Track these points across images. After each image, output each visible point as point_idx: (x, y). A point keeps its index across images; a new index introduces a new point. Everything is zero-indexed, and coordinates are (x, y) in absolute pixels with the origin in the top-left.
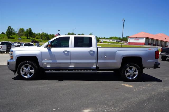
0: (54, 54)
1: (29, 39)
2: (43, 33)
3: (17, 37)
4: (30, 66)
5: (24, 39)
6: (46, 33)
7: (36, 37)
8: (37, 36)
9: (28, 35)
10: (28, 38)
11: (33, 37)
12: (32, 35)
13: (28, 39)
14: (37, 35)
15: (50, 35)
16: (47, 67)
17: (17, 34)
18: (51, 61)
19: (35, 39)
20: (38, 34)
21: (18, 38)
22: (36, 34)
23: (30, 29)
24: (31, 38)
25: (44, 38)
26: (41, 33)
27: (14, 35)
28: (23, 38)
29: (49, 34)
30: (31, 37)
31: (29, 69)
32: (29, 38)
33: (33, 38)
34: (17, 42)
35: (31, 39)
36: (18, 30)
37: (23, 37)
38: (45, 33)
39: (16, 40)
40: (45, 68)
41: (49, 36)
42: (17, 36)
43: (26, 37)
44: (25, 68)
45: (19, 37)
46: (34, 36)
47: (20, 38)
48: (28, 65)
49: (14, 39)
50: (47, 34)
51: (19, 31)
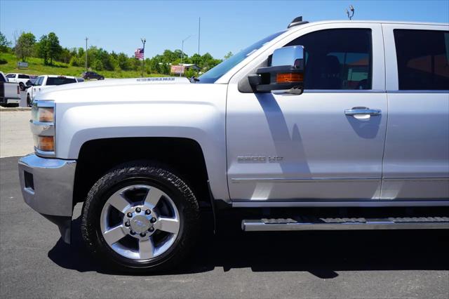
0: (295, 127)
1: (51, 65)
2: (93, 48)
3: (12, 59)
4: (155, 195)
5: (35, 64)
6: (101, 49)
7: (71, 61)
8: (75, 58)
9: (48, 55)
10: (46, 64)
11: (63, 61)
12: (58, 55)
13: (48, 67)
14: (74, 54)
15: (114, 55)
16: (253, 198)
17: (14, 50)
18: (275, 168)
19: (69, 65)
20: (78, 52)
21: (16, 63)
22: (71, 51)
23: (52, 35)
24: (56, 63)
25: (95, 62)
26: (85, 50)
27: (4, 54)
28: (32, 62)
29: (110, 52)
30: (57, 60)
31: (153, 214)
32: (49, 61)
33: (64, 64)
34: (17, 75)
35: (57, 66)
36: (17, 39)
37: (32, 60)
38: (98, 48)
39: (12, 68)
40: (235, 205)
41: (112, 58)
42: (14, 56)
43: (41, 61)
44: (126, 208)
45: (21, 60)
46: (65, 58)
47: (24, 61)
48: (146, 191)
49: (6, 65)
50: (105, 52)
51: (19, 40)
